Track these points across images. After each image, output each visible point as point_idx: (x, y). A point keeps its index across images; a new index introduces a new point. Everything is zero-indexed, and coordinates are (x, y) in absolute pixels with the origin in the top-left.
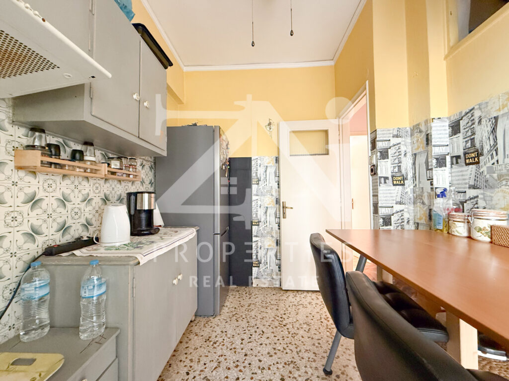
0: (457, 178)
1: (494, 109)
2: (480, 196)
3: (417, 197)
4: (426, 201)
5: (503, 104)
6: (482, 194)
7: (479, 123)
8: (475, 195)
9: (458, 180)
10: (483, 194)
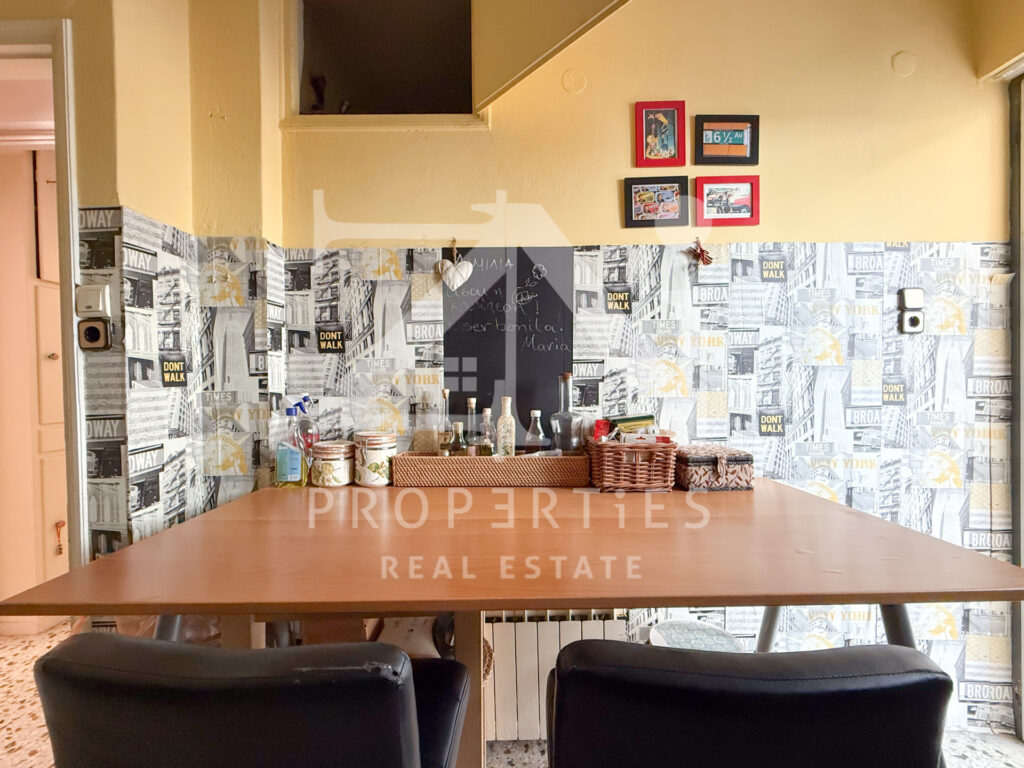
0: (301, 375)
1: (370, 268)
2: (344, 409)
3: (215, 416)
4: (245, 422)
5: (383, 266)
6: (346, 405)
7: (346, 282)
8: (336, 407)
9: (304, 378)
10: (350, 405)
